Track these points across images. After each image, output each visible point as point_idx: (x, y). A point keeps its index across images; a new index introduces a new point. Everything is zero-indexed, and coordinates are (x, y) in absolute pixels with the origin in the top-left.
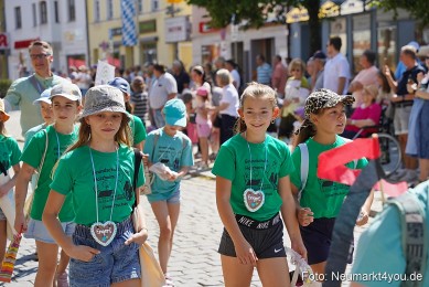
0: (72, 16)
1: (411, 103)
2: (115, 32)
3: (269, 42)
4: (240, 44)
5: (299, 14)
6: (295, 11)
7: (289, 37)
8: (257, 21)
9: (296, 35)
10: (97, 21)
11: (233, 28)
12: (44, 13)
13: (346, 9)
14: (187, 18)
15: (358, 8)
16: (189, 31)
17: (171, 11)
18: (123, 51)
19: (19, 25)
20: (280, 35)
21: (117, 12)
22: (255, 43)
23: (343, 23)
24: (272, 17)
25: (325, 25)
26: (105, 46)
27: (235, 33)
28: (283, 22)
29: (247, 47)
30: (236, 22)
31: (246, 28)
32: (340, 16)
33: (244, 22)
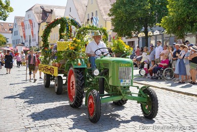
1: (177, 60)
3: (133, 42)
6: (141, 34)
7: (139, 41)
8: (130, 36)
9: (141, 40)
11: (124, 38)
13: (155, 33)
14: (110, 35)
15: (158, 33)
20: (136, 40)
22: (129, 42)
23: (154, 37)
24: (134, 35)
25: (149, 39)
28: (137, 37)
30: (124, 36)
31: (127, 38)
32: (153, 35)
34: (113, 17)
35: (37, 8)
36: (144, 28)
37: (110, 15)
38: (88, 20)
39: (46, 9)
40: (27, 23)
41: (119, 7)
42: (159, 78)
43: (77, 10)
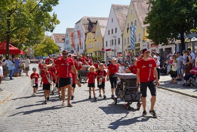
0: (119, 43)
2: (129, 47)
3: (170, 49)
4: (162, 49)
5: (178, 42)
7: (176, 47)
8: (166, 43)
9: (178, 47)
10: (125, 44)
11: (160, 45)
12: (113, 42)
13: (192, 40)
14: (148, 43)
16: (148, 46)
17: (144, 41)
18: (131, 51)
19: (107, 45)
20: (173, 47)
21: (130, 42)
22: (166, 49)
23: (192, 44)
24: (170, 42)
25: (186, 44)
26: (126, 50)
27: (160, 46)
28: (174, 44)
29: (164, 50)
31: (163, 45)
32: (190, 42)
33: (163, 43)
34: (148, 25)
35: (84, 20)
36: (179, 34)
37: (145, 23)
38: (128, 29)
39: (92, 21)
40: (76, 33)
41: (154, 16)
42: (192, 85)
43: (118, 21)
